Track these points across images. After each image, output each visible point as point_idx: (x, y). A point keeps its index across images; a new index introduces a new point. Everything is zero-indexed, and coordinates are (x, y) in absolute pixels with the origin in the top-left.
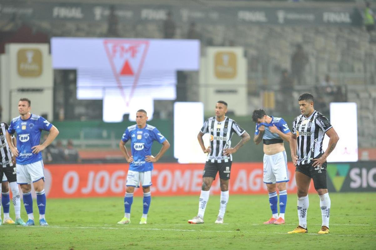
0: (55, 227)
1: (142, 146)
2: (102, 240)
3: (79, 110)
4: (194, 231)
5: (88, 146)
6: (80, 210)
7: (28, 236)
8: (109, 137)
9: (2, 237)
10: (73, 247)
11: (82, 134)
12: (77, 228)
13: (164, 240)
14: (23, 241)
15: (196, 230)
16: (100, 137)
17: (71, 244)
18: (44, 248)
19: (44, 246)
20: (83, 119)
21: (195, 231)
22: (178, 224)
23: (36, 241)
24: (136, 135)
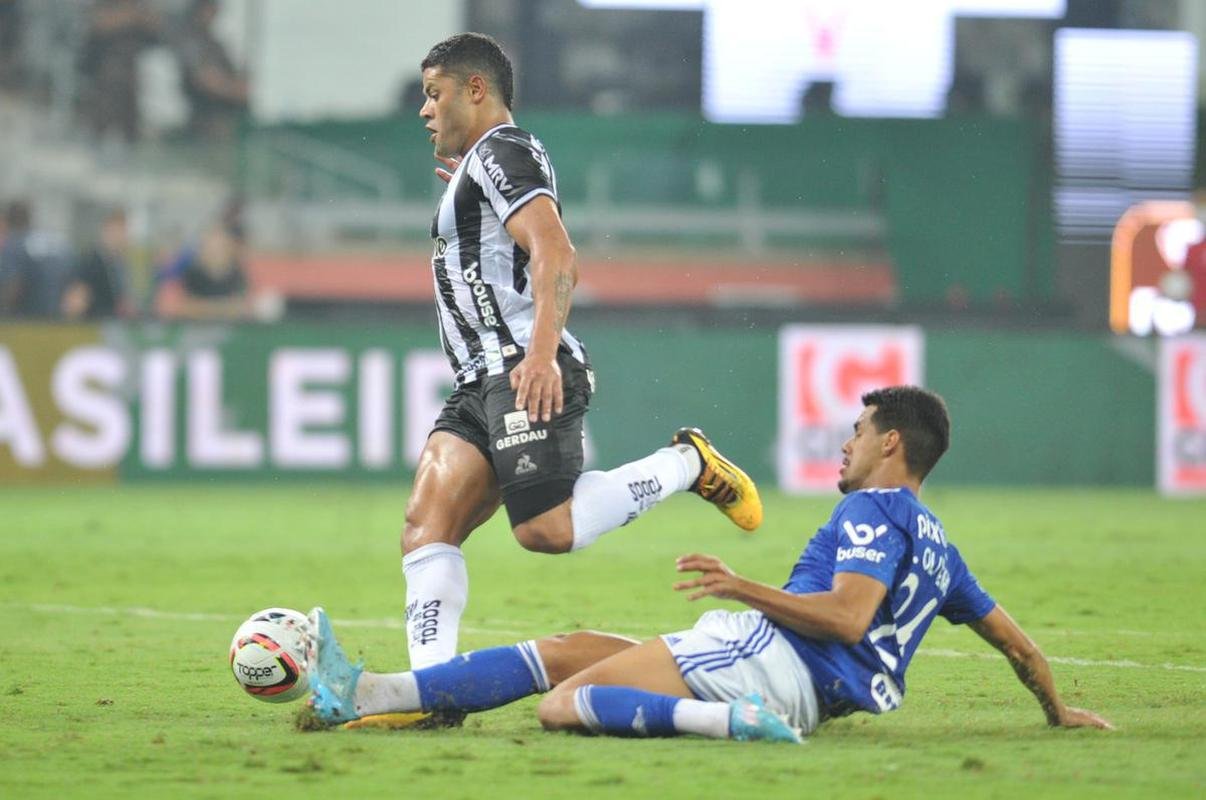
4: (1132, 664)
8: (728, 199)
9: (197, 670)
13: (985, 708)
15: (1144, 663)
16: (684, 194)
21: (1138, 665)
22: (1052, 632)
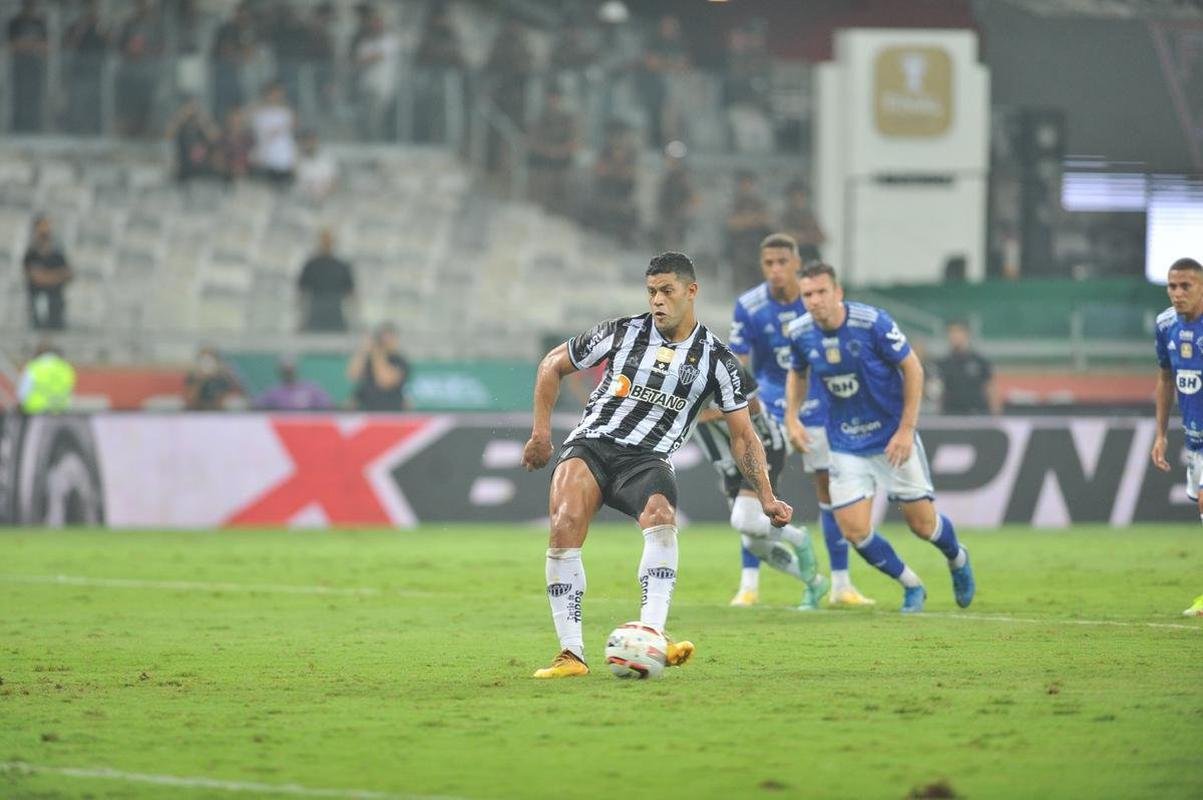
0: (995, 619)
1: (1195, 380)
2: (1149, 662)
3: (1069, 244)
5: (1095, 361)
6: (1073, 567)
7: (911, 645)
10: (1056, 684)
11: (1077, 322)
12: (1067, 622)
14: (896, 661)
17: (1051, 674)
18: (964, 684)
19: (964, 680)
20: (1081, 273)
23: (937, 661)
24: (1179, 343)
